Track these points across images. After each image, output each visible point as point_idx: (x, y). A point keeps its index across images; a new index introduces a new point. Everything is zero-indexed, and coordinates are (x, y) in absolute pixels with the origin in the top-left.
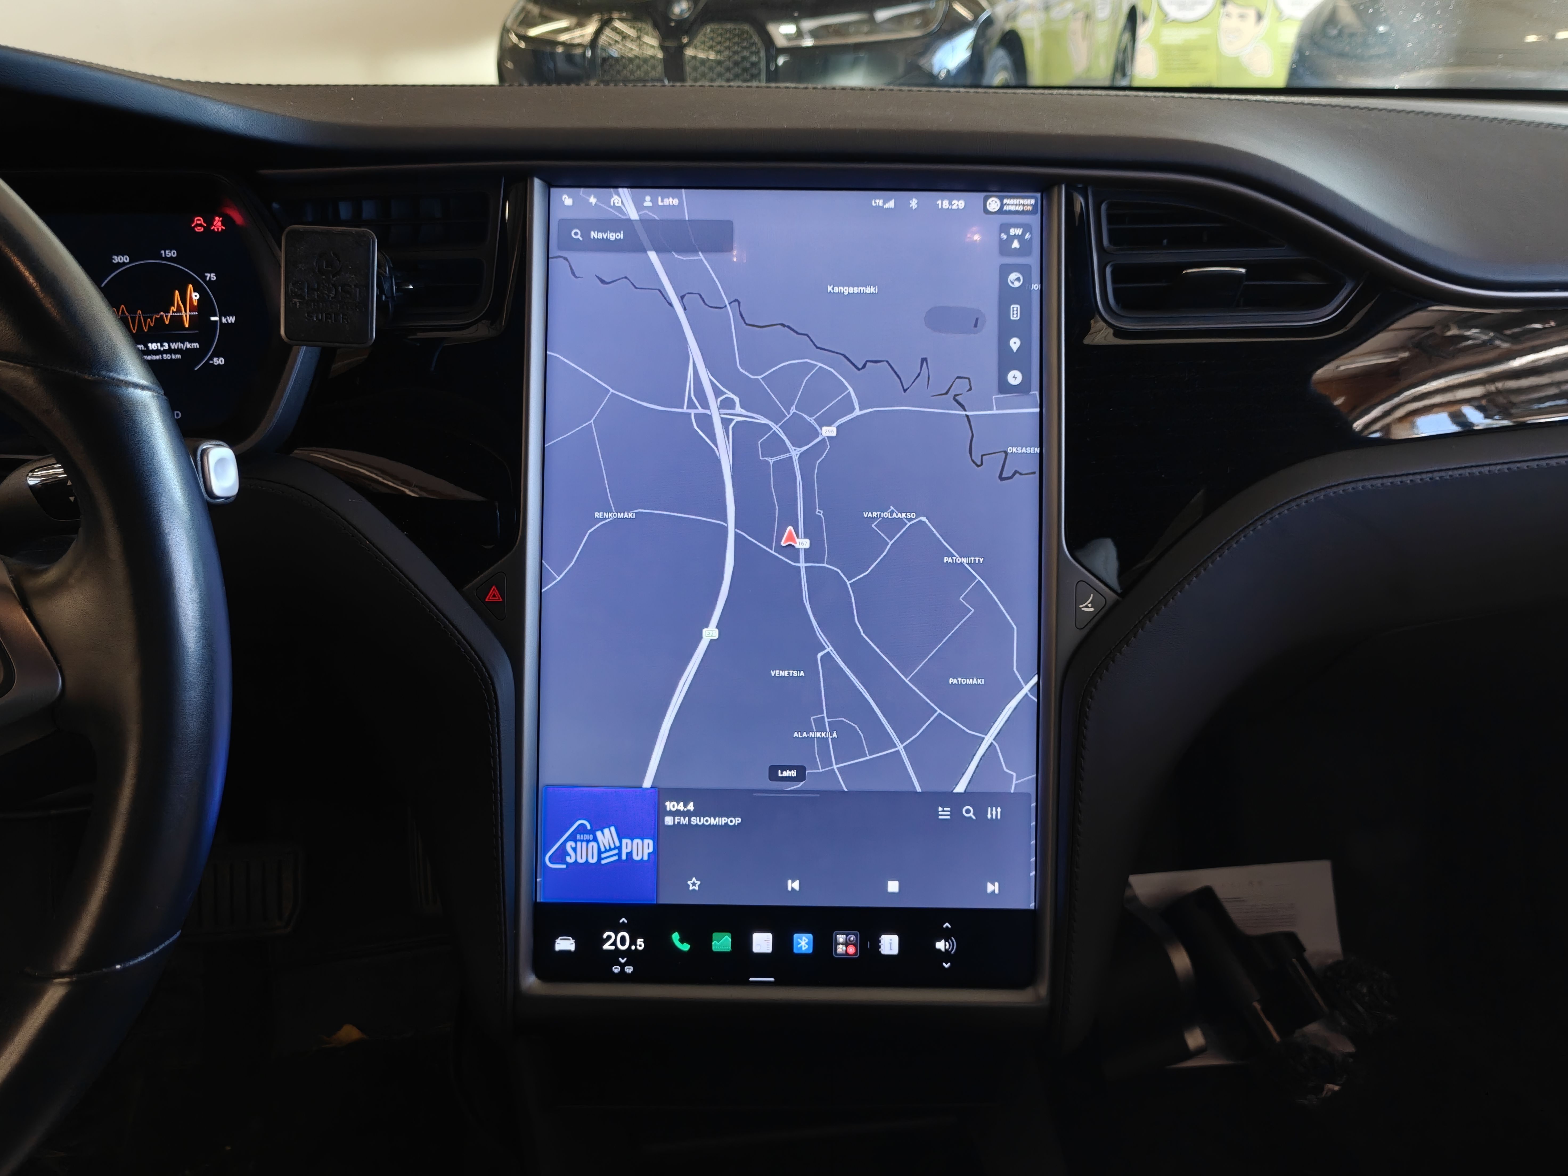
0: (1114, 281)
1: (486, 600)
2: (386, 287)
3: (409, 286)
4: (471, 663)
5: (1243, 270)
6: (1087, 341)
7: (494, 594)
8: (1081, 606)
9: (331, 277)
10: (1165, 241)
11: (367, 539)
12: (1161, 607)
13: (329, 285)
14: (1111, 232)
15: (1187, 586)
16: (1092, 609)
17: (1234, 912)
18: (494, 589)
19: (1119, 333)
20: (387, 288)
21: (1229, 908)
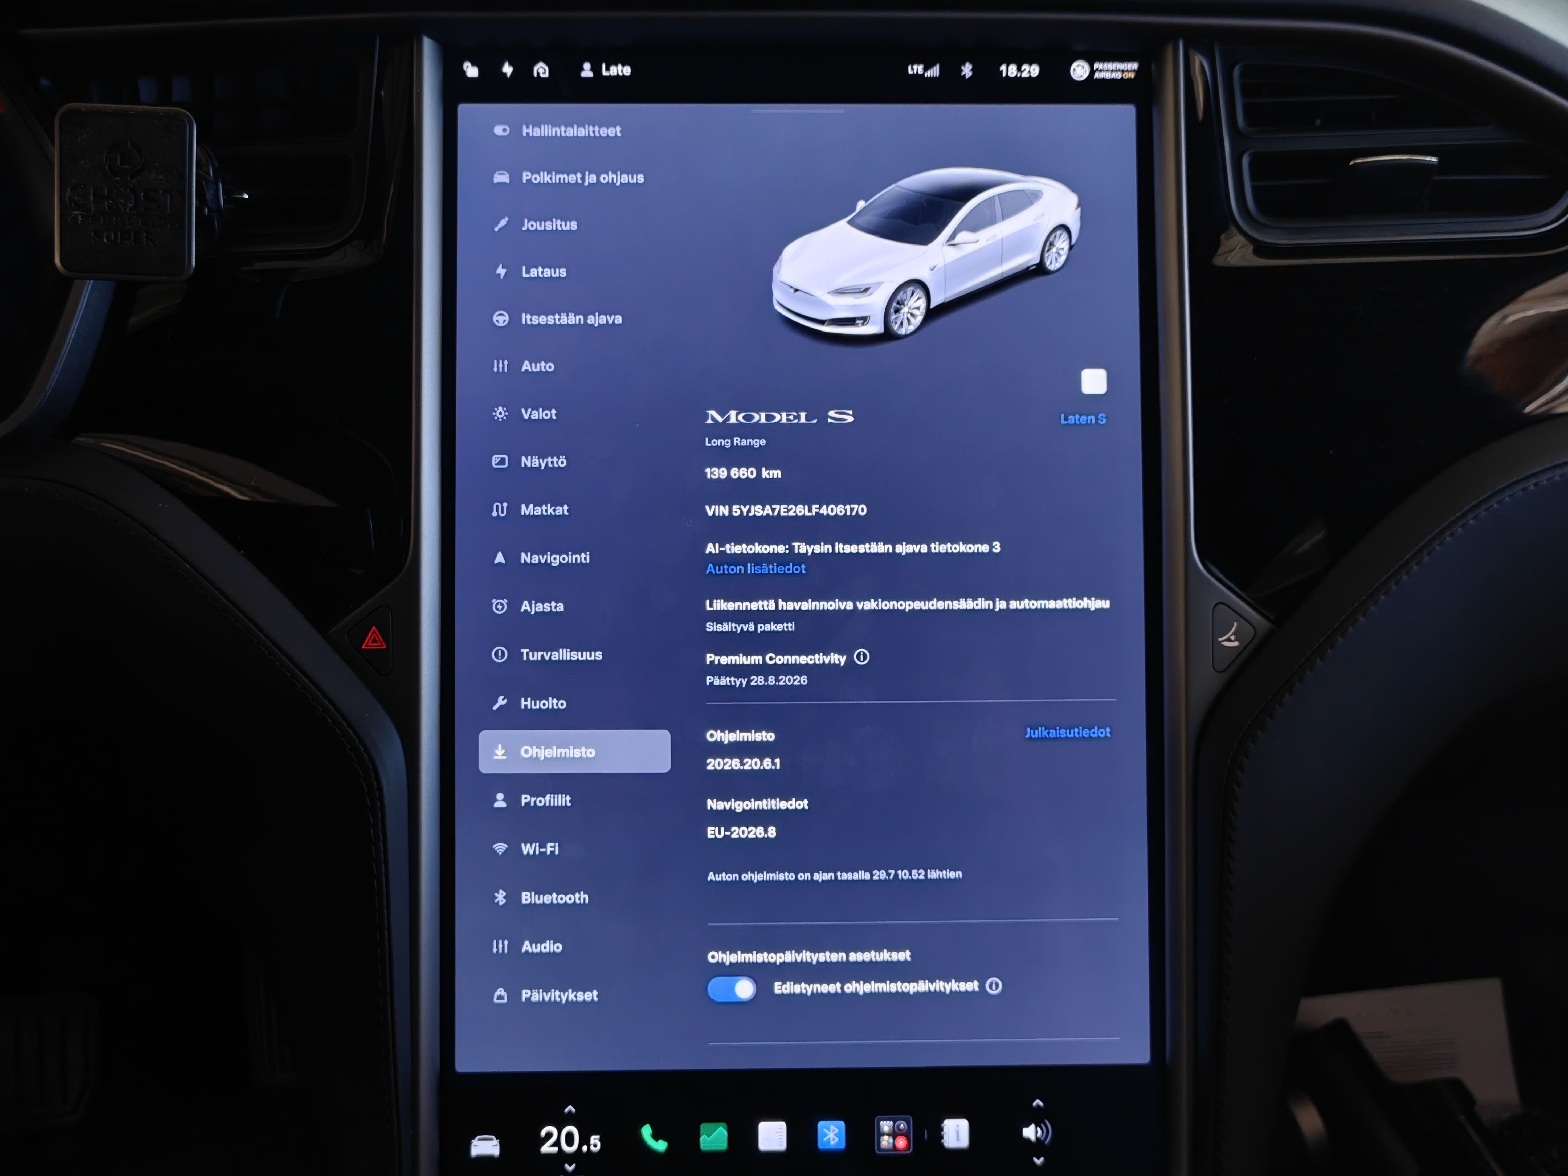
0: (1253, 178)
1: (363, 647)
2: (209, 196)
3: (242, 194)
4: (343, 739)
5: (1434, 159)
6: (1218, 261)
7: (374, 638)
8: (1220, 639)
9: (129, 179)
10: (1318, 122)
11: (187, 561)
12: (1338, 639)
13: (125, 191)
14: (1246, 108)
15: (1372, 608)
16: (1236, 644)
17: (1377, 1051)
18: (374, 632)
19: (1261, 249)
20: (211, 197)
21: (1368, 1044)
